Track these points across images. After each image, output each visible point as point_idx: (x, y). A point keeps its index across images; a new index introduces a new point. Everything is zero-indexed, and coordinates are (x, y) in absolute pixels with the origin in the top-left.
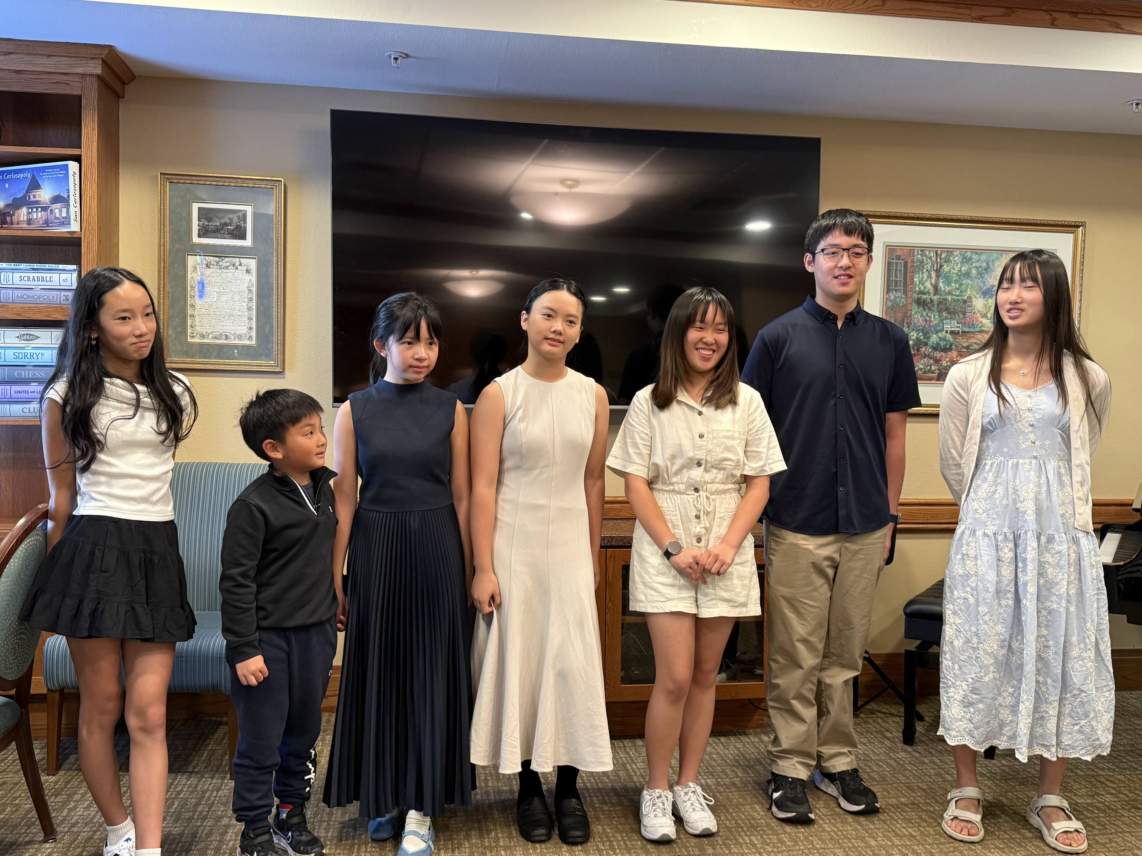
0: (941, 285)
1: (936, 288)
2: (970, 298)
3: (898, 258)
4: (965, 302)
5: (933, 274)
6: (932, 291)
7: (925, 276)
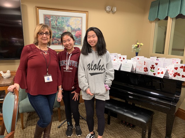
0: (57, 24)
1: (56, 24)
2: (64, 27)
3: (47, 17)
4: (63, 28)
5: (56, 21)
6: (55, 25)
7: (54, 22)
